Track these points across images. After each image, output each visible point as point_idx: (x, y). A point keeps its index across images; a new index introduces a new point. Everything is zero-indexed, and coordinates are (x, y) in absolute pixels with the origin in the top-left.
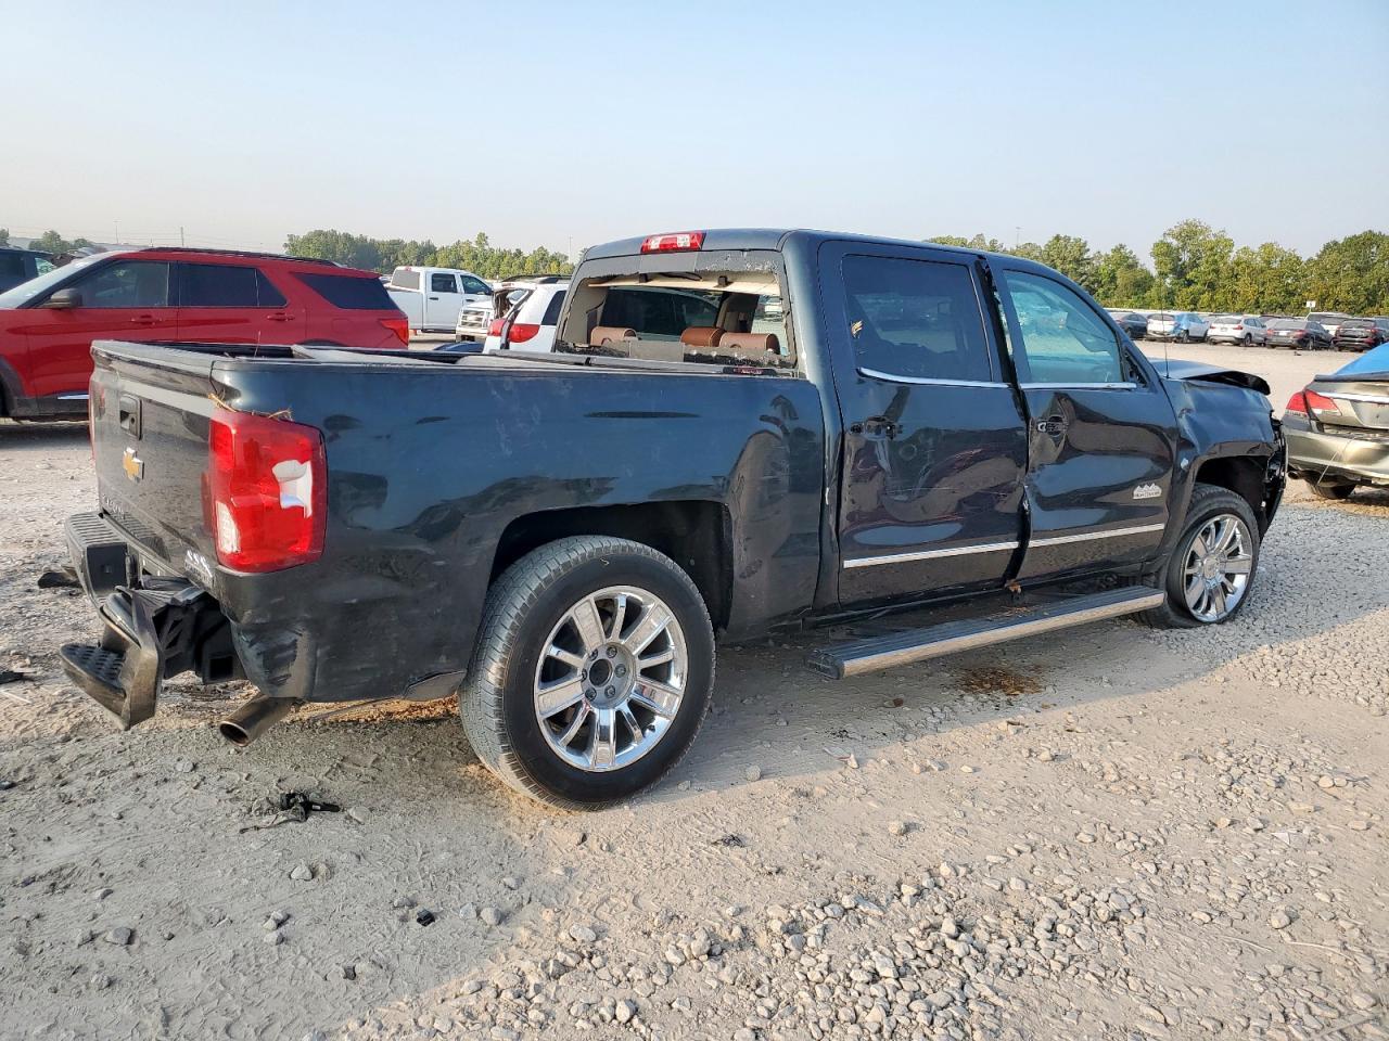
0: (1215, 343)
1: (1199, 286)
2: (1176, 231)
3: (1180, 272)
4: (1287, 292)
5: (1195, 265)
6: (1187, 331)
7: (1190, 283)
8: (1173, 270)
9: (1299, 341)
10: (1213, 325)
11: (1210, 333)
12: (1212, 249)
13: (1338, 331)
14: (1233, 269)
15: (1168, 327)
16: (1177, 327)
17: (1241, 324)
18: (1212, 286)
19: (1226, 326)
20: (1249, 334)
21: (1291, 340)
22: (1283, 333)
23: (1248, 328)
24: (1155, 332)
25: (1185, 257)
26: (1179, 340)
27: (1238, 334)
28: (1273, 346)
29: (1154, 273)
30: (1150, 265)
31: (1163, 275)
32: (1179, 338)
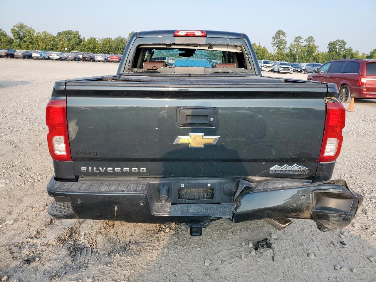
0: (52, 60)
1: (28, 43)
2: (17, 26)
3: (21, 38)
4: (52, 45)
5: (25, 36)
6: (44, 56)
7: (25, 42)
8: (19, 38)
9: (74, 59)
10: (51, 55)
11: (51, 57)
12: (29, 32)
13: (82, 57)
14: (36, 38)
15: (38, 55)
16: (41, 55)
17: (59, 54)
18: (31, 43)
19: (55, 55)
20: (61, 57)
21: (71, 59)
22: (70, 57)
23: (60, 56)
24: (35, 57)
25: (21, 34)
26: (42, 59)
27: (58, 57)
28: (68, 60)
29: (13, 38)
30: (11, 35)
31: (16, 39)
32: (42, 58)
